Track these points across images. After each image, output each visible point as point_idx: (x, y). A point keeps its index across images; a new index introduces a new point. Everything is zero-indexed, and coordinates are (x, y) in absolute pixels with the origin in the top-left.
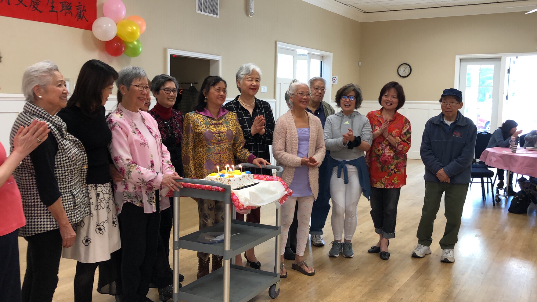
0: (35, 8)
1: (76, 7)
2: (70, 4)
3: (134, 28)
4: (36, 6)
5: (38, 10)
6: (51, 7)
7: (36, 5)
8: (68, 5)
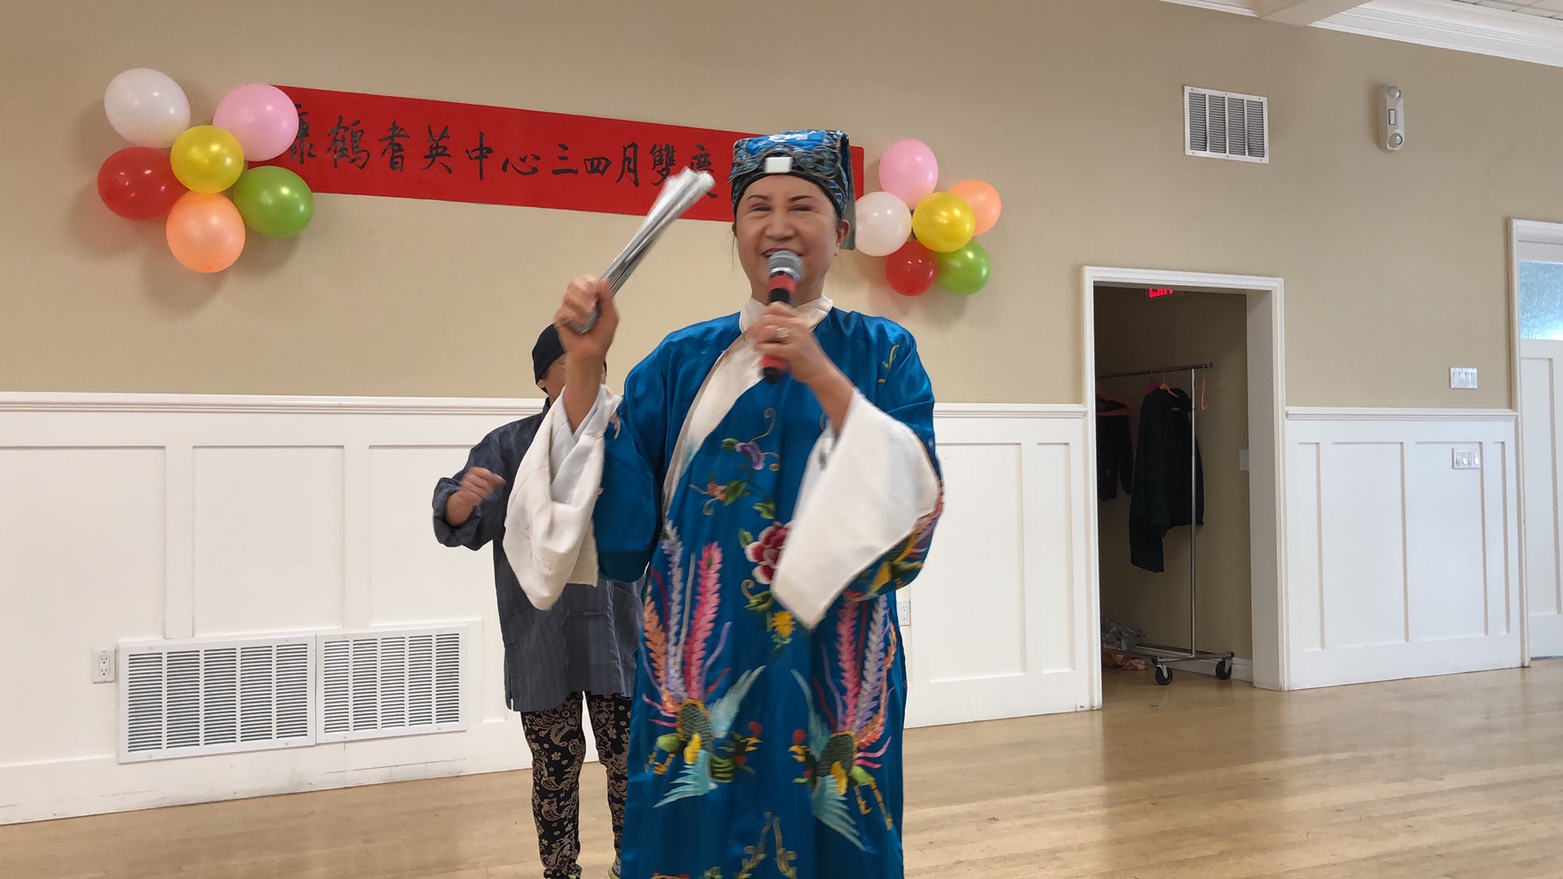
3: (957, 213)
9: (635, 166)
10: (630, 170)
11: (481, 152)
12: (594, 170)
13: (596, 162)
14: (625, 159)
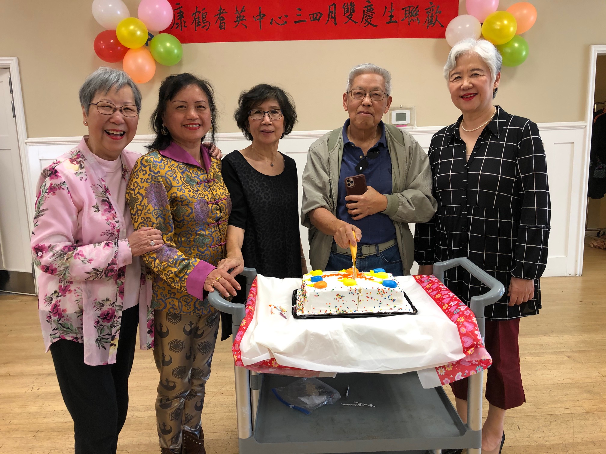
0: (368, 22)
1: (426, 10)
2: (417, 8)
3: (506, 22)
4: (369, 21)
5: (371, 24)
6: (389, 17)
7: (368, 18)
8: (414, 9)
9: (335, 15)
10: (332, 17)
11: (260, 17)
12: (315, 19)
13: (315, 15)
14: (330, 12)
